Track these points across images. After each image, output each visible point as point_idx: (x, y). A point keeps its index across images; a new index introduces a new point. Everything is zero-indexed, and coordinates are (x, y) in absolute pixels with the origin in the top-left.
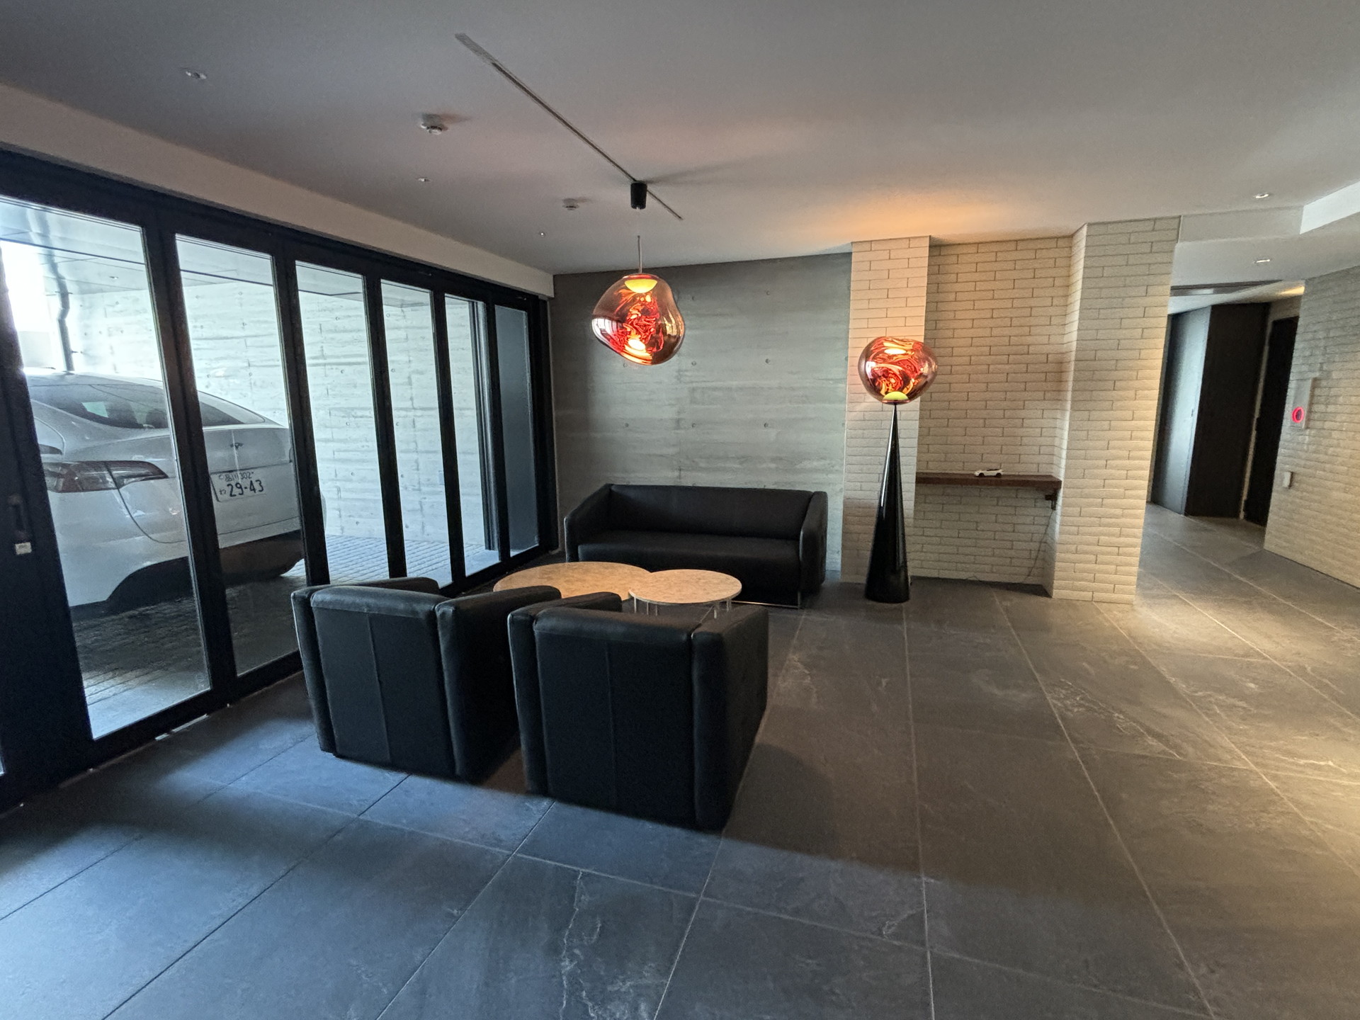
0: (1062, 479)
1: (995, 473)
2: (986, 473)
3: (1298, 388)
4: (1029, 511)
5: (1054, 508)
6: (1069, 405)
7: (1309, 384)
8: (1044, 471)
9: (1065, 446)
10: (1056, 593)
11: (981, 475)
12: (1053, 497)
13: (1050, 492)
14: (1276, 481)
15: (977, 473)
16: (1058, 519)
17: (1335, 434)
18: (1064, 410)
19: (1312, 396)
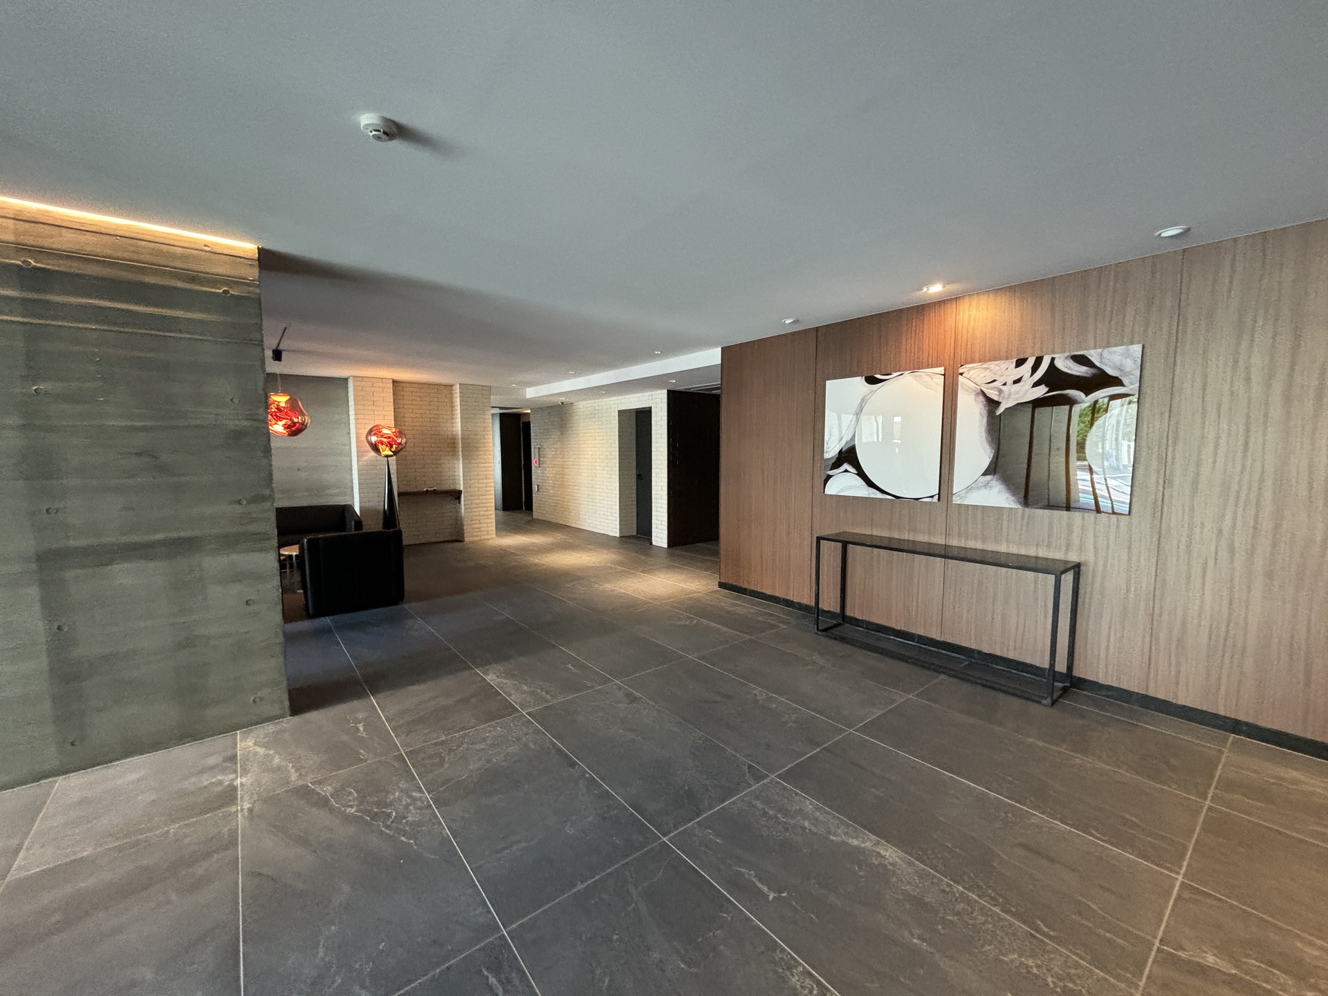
0: (462, 489)
1: (433, 489)
2: (429, 489)
3: (534, 452)
4: (449, 506)
5: (460, 503)
6: (461, 457)
7: (537, 450)
8: (452, 487)
9: (461, 475)
10: (467, 539)
11: (427, 490)
12: (459, 498)
13: (457, 496)
14: (533, 489)
15: (425, 490)
16: (463, 507)
17: (547, 469)
18: (458, 460)
19: (539, 455)
